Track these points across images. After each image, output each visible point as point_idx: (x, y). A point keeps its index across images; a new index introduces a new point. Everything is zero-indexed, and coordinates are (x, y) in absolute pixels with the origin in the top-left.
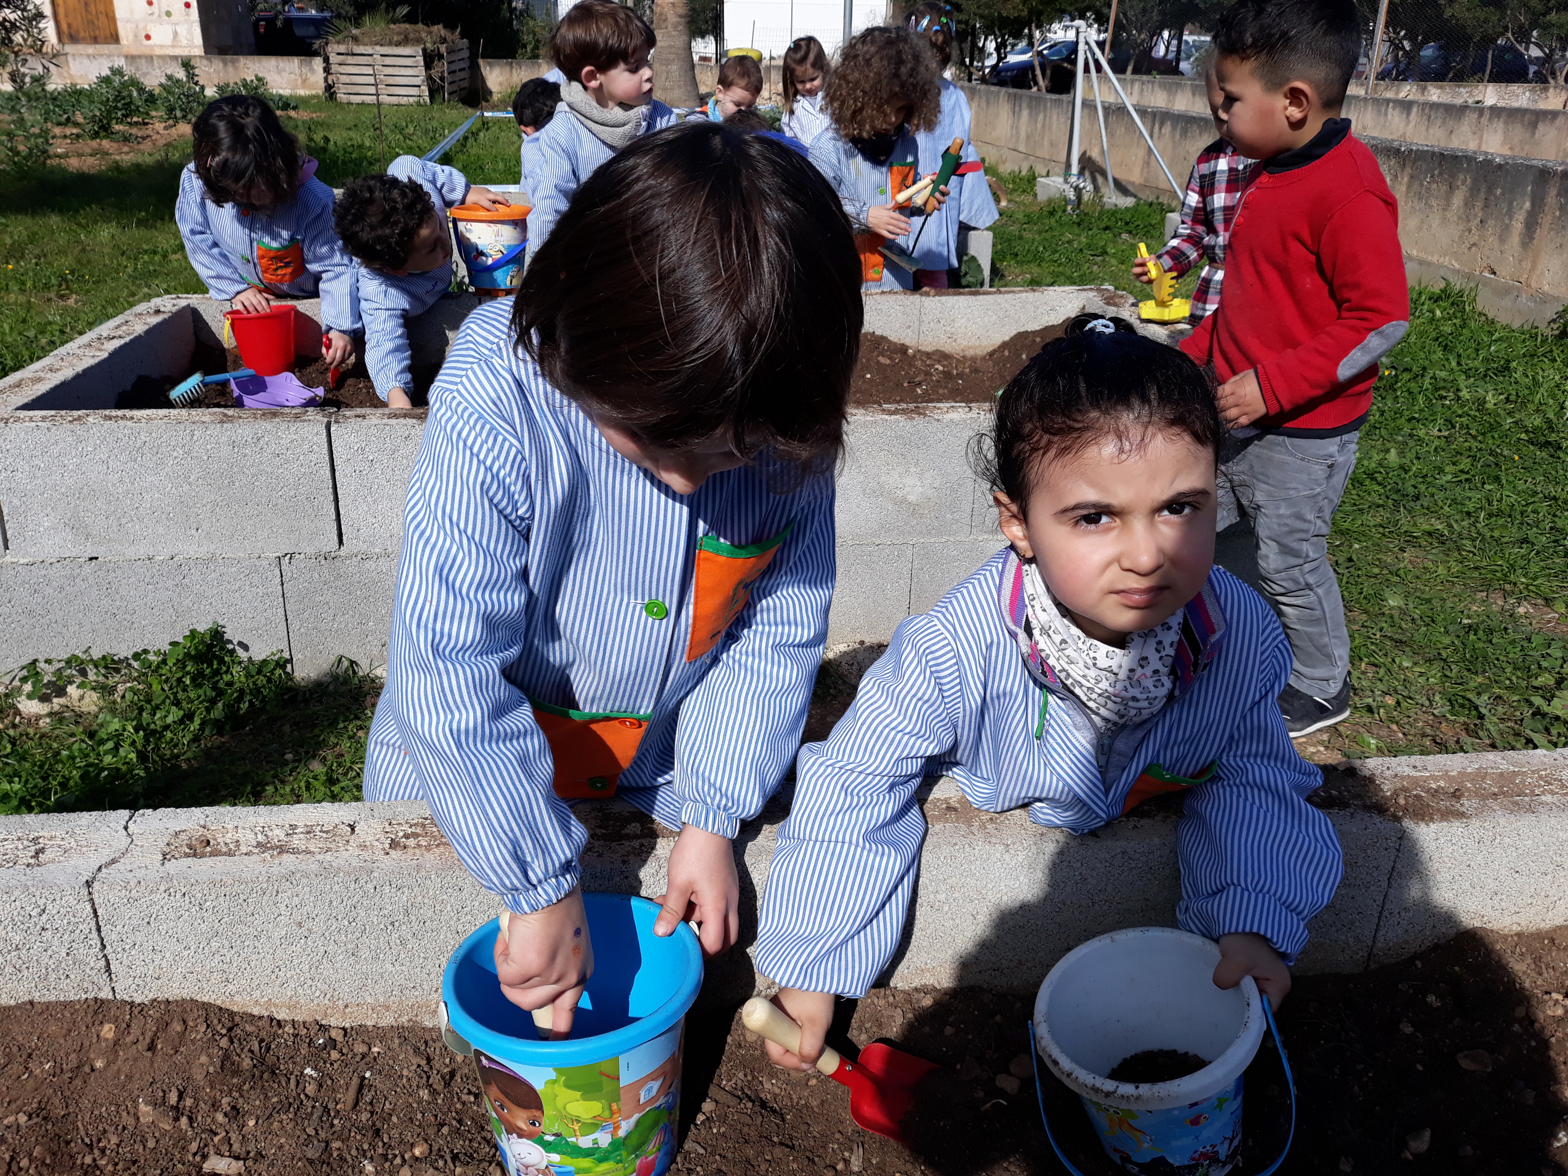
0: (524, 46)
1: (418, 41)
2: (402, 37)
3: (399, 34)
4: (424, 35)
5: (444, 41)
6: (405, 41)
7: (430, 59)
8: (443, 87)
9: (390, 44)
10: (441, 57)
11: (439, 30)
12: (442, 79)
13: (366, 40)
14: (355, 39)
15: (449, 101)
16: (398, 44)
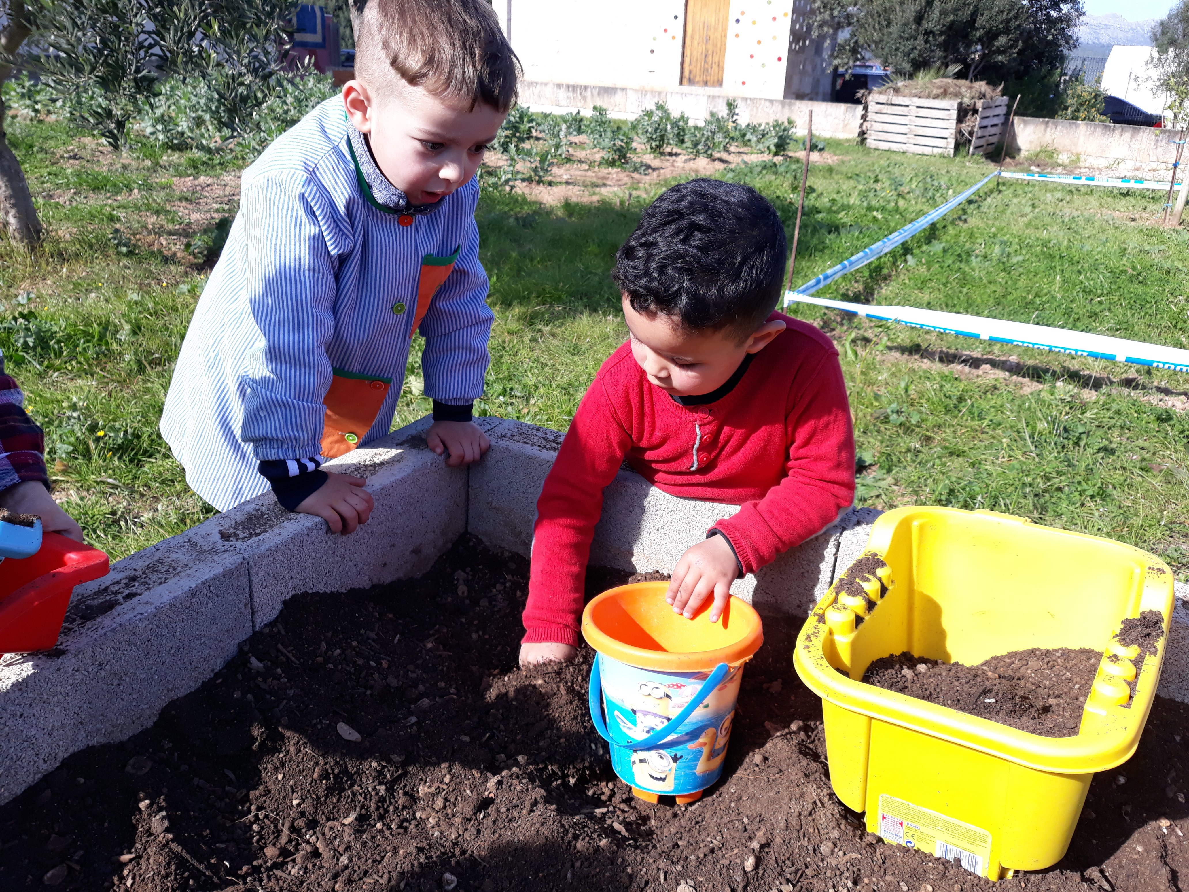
0: (1066, 108)
1: (956, 95)
2: (942, 90)
3: (940, 87)
4: (963, 90)
5: (982, 96)
6: (945, 94)
7: (963, 113)
8: (970, 141)
9: (928, 97)
10: (975, 111)
11: (982, 86)
12: (971, 133)
13: (907, 91)
14: (897, 91)
15: (973, 154)
16: (936, 97)
